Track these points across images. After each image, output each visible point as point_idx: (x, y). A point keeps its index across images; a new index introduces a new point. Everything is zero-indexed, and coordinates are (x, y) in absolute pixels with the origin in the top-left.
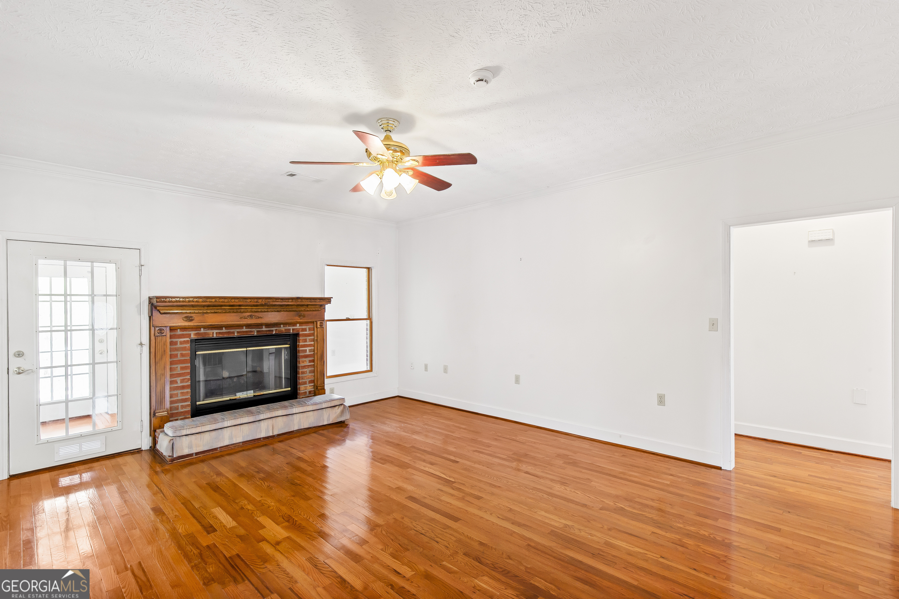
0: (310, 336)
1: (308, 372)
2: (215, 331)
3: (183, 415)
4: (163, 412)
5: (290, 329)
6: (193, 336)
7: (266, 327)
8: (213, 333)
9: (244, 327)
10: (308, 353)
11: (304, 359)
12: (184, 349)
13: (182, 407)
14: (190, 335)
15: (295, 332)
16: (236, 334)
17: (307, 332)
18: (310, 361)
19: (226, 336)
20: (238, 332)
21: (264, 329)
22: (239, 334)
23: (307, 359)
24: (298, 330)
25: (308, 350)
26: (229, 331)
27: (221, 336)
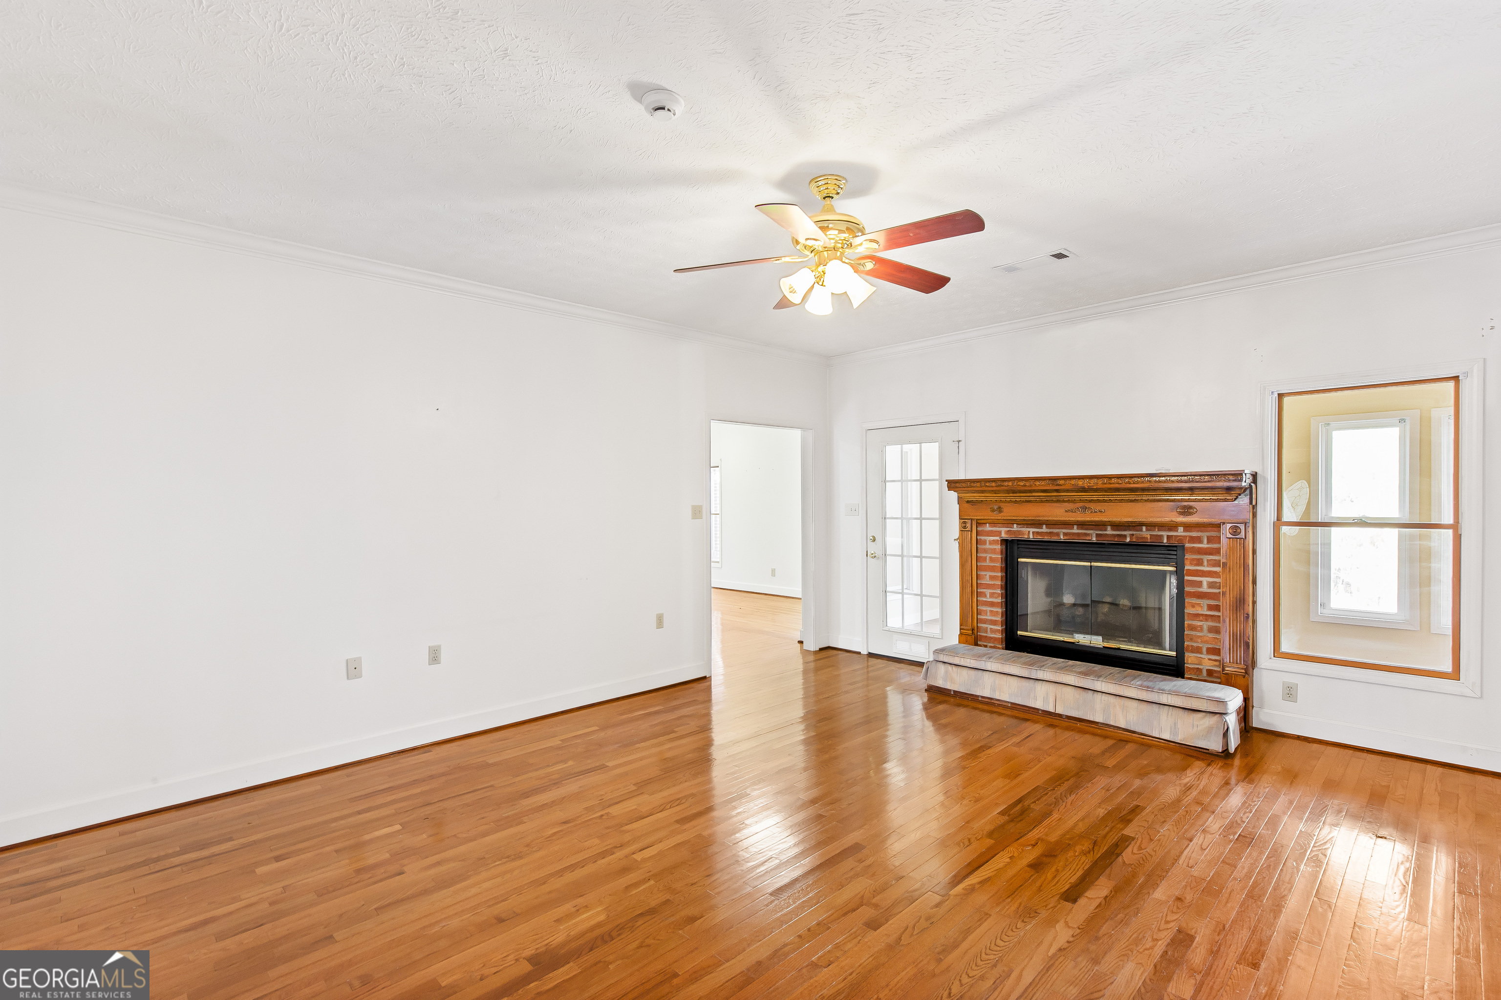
0: (1211, 554)
1: (1205, 627)
2: (1032, 530)
3: (993, 643)
4: (968, 630)
5: (1161, 536)
6: (1004, 536)
7: (1113, 529)
8: (1029, 532)
9: (1075, 527)
10: (1205, 588)
11: (1194, 601)
12: (993, 551)
13: (992, 631)
14: (1000, 532)
15: (1174, 542)
16: (1062, 538)
17: (1205, 545)
18: (1210, 607)
19: (1046, 538)
20: (1065, 534)
21: (1109, 531)
22: (1065, 538)
23: (1205, 602)
24: (1181, 539)
25: (1205, 584)
26: (1051, 530)
27: (1039, 538)
